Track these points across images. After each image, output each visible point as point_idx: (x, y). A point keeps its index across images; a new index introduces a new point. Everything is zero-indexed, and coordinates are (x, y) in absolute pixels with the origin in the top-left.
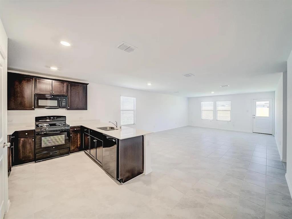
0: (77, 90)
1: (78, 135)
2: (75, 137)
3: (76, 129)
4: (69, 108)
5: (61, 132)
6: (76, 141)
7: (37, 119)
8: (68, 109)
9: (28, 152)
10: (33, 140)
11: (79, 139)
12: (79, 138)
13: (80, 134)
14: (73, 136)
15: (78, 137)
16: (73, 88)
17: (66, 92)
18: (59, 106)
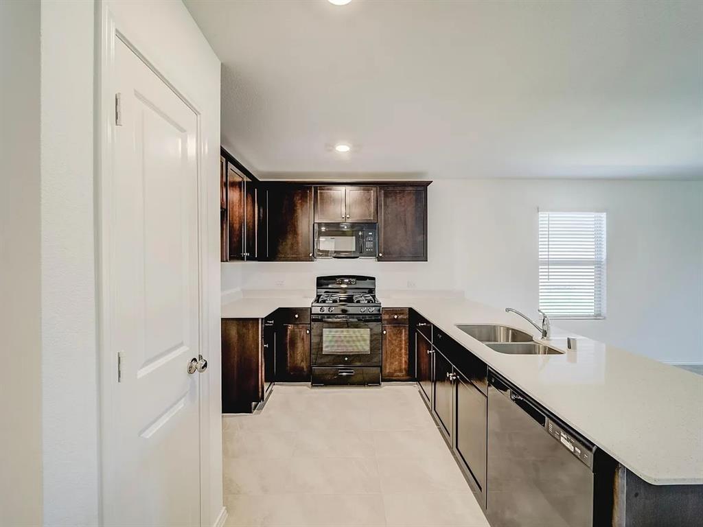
0: (400, 203)
1: (401, 333)
2: (396, 340)
3: (396, 317)
4: (381, 255)
5: (362, 320)
6: (398, 350)
7: (322, 282)
8: (379, 259)
9: (299, 357)
10: (308, 332)
11: (403, 346)
12: (404, 342)
13: (407, 333)
14: (390, 335)
15: (401, 341)
16: (390, 199)
17: (374, 213)
18: (360, 252)
